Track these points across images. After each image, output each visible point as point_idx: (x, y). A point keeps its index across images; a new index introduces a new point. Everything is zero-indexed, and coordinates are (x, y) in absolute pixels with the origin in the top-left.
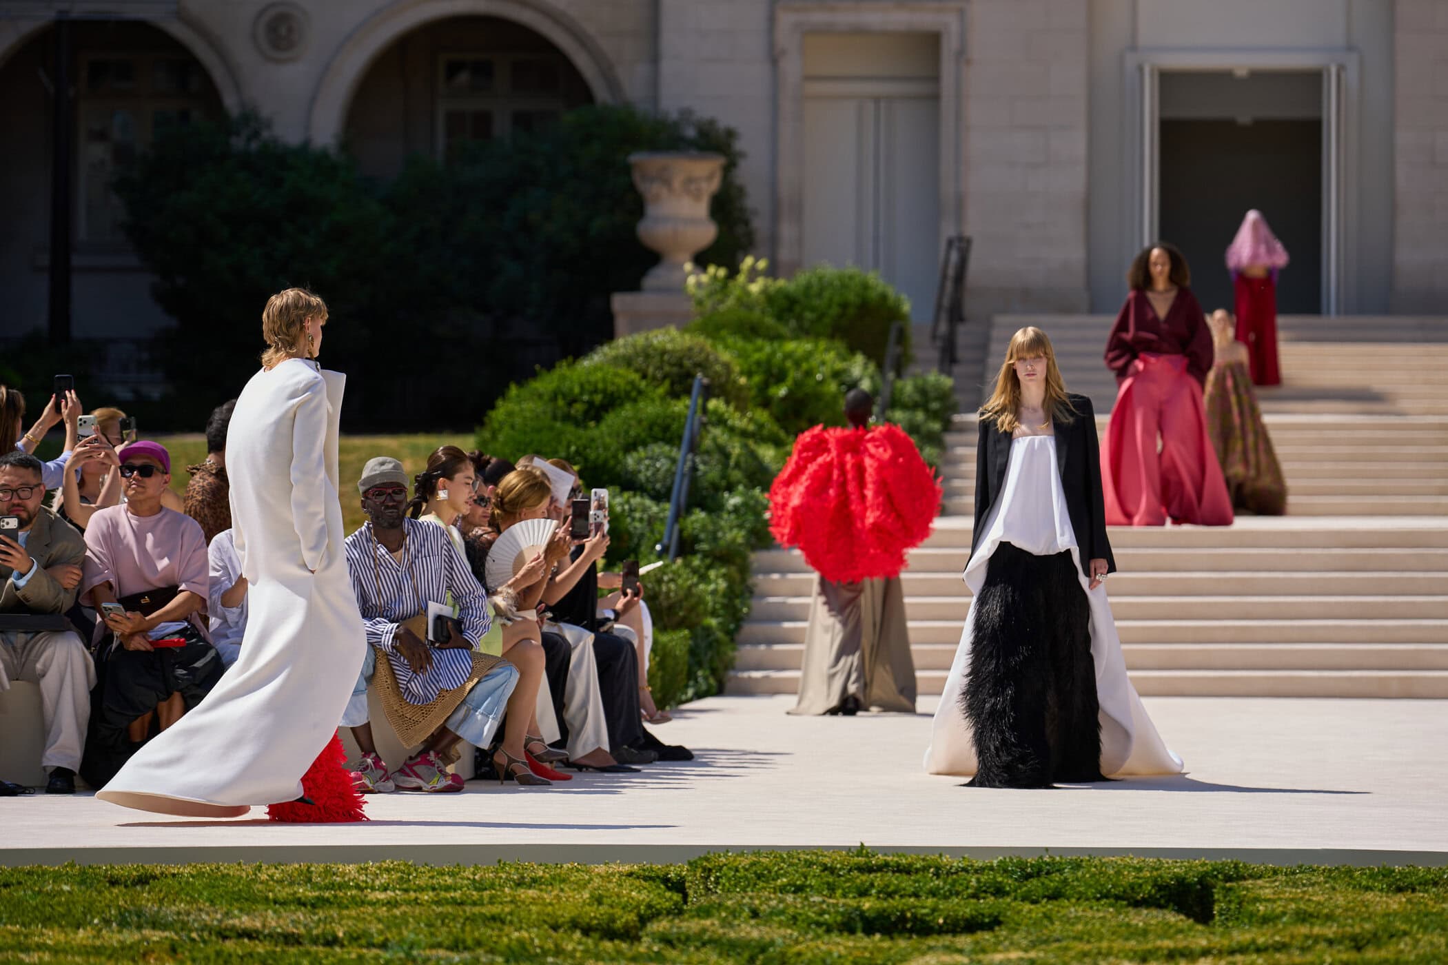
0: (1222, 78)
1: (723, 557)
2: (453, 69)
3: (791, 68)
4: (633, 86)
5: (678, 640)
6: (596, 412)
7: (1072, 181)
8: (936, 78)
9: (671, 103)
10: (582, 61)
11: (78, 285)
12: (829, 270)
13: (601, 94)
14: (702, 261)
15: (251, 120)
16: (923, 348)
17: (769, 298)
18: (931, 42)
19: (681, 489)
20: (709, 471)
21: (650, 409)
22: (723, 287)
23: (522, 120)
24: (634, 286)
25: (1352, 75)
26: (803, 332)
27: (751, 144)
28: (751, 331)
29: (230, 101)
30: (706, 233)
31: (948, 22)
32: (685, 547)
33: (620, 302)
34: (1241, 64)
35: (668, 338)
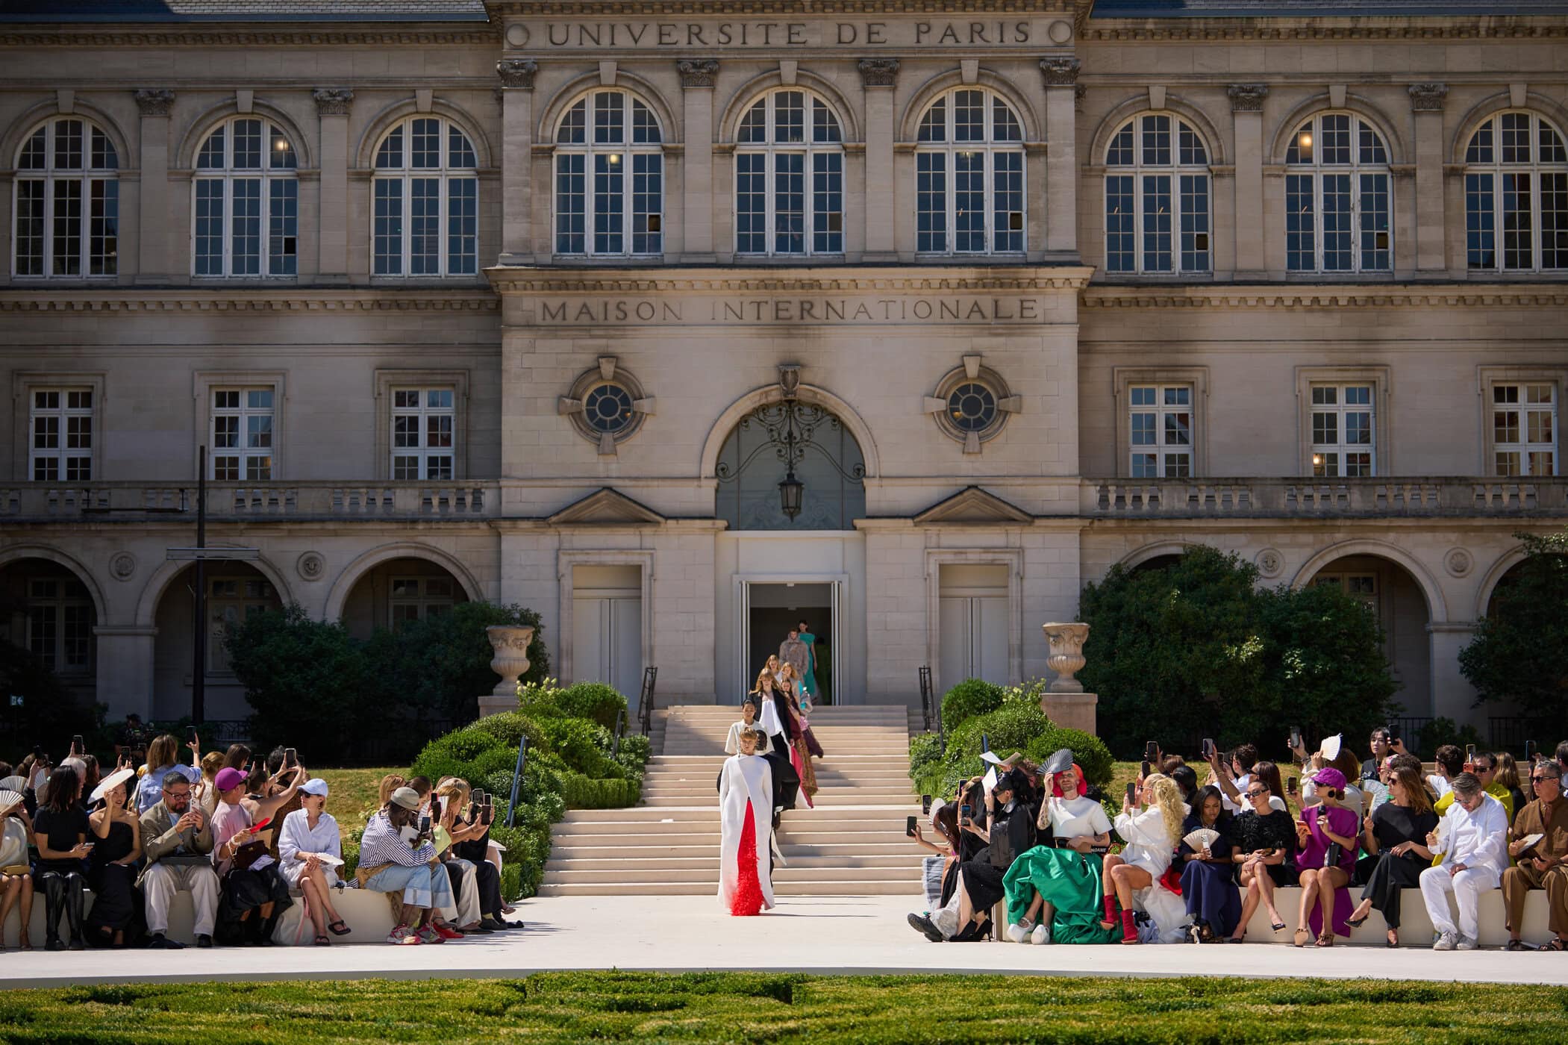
0: (782, 587)
1: (536, 827)
2: (398, 584)
3: (567, 583)
4: (488, 592)
5: (515, 868)
6: (472, 754)
7: (709, 639)
8: (640, 588)
9: (507, 602)
10: (462, 580)
11: (207, 692)
12: (587, 684)
13: (472, 596)
14: (523, 679)
15: (295, 609)
16: (634, 722)
17: (557, 698)
18: (637, 569)
19: (515, 793)
20: (529, 784)
21: (501, 751)
22: (532, 693)
23: (432, 609)
24: (490, 693)
25: (845, 586)
26: (574, 714)
27: (547, 621)
28: (549, 714)
29: (285, 601)
30: (525, 665)
31: (646, 561)
32: (518, 821)
33: (481, 700)
34: (791, 580)
35: (508, 717)
